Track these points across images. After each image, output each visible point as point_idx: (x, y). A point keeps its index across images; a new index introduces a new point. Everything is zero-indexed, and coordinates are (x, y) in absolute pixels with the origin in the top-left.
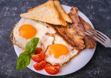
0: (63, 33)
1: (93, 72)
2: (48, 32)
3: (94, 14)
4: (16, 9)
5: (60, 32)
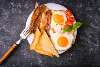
1: (71, 54)
3: (80, 13)
4: (20, 6)
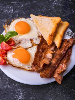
0: (42, 48)
2: (33, 39)
5: (41, 46)
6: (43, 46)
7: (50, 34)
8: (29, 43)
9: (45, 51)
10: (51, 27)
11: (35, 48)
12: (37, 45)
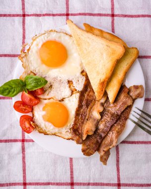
0: (87, 100)
2: (73, 81)
5: (86, 95)
6: (88, 95)
7: (102, 81)
8: (65, 88)
9: (92, 104)
10: (105, 65)
11: (76, 97)
12: (78, 92)
